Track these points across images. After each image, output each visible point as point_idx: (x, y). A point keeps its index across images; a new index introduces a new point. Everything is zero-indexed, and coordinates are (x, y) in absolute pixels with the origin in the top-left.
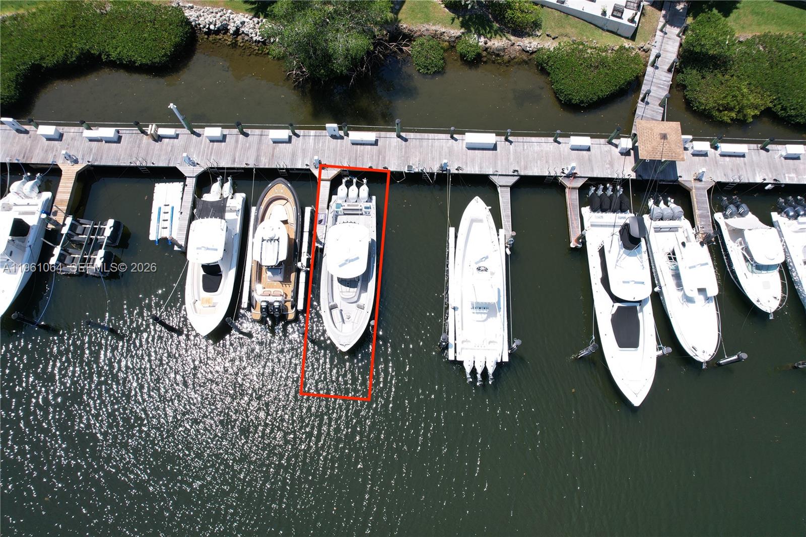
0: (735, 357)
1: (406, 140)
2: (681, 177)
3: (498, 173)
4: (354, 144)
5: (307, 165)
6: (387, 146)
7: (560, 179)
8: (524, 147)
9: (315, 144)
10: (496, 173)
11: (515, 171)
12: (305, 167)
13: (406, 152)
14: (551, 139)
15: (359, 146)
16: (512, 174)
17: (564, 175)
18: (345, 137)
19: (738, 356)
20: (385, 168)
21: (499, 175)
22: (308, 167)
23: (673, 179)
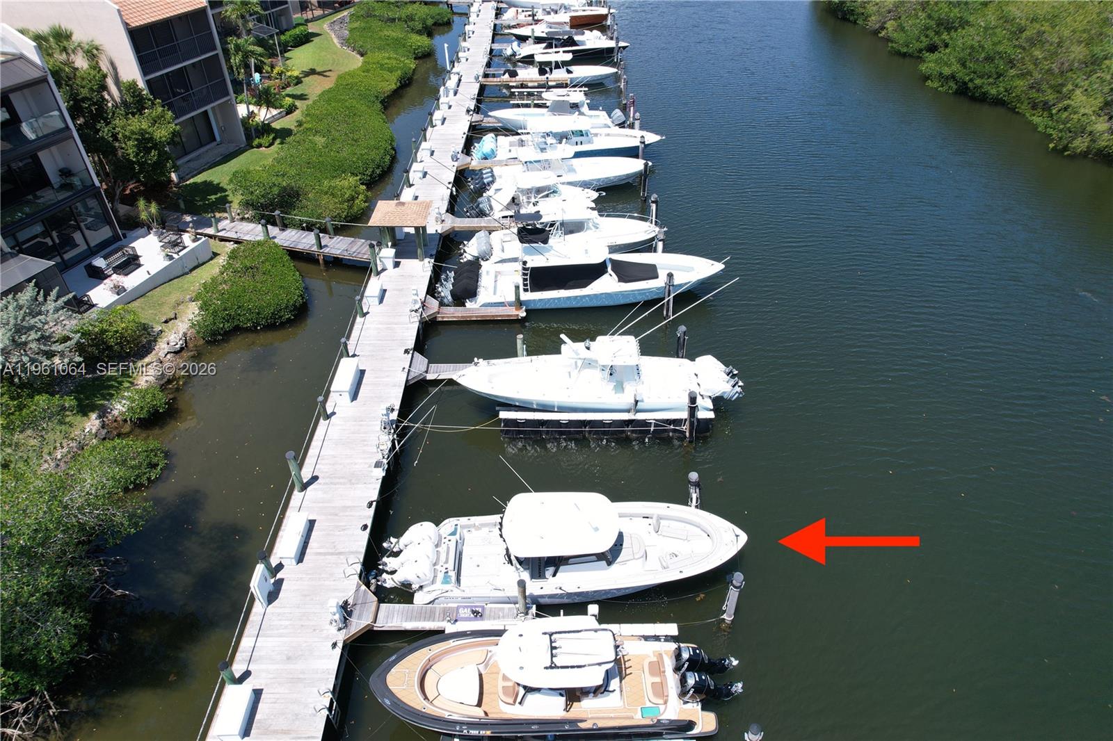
0: (654, 207)
1: (314, 479)
2: (436, 231)
3: (407, 367)
4: (300, 558)
5: (334, 645)
6: (321, 505)
7: (424, 315)
8: (367, 344)
9: (280, 636)
10: (406, 370)
11: (406, 351)
12: (338, 651)
13: (343, 478)
14: (359, 320)
15: (308, 551)
16: (410, 355)
17: (421, 310)
18: (279, 576)
19: (653, 202)
20: (370, 505)
21: (410, 367)
22: (340, 645)
23: (438, 237)
